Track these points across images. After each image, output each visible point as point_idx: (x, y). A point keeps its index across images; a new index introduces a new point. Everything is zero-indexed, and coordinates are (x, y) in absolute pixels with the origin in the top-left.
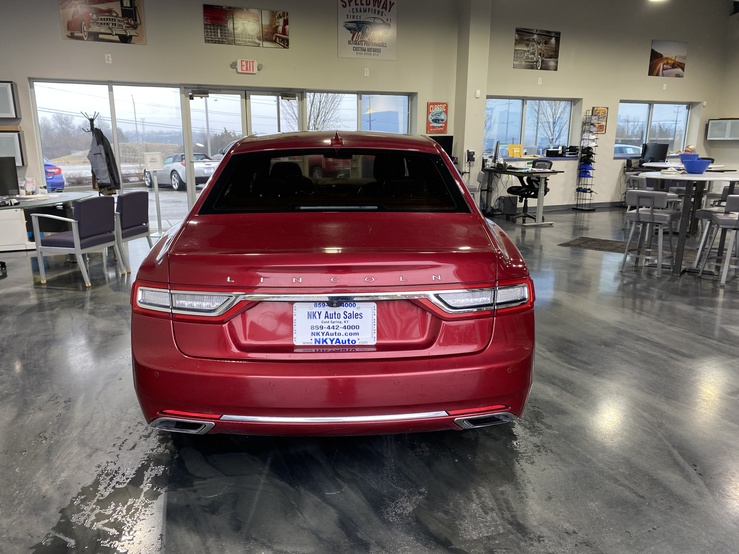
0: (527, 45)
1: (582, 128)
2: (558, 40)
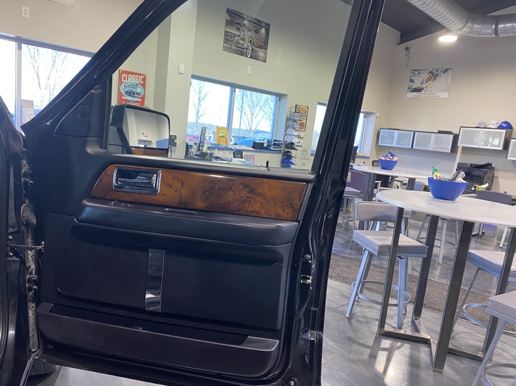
0: (238, 29)
1: (286, 123)
2: (267, 31)
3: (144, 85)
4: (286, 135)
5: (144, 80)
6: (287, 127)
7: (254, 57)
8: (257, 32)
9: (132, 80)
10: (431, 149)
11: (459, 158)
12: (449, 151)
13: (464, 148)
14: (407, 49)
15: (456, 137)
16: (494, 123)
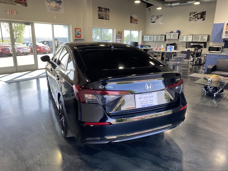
0: (101, 12)
1: (116, 37)
2: (109, 11)
3: (81, 31)
4: (116, 41)
5: (81, 30)
6: (116, 38)
7: (106, 19)
8: (106, 12)
9: (78, 30)
10: (159, 40)
11: (167, 42)
12: (164, 40)
13: (168, 39)
14: (149, 9)
15: (165, 36)
16: (175, 31)
